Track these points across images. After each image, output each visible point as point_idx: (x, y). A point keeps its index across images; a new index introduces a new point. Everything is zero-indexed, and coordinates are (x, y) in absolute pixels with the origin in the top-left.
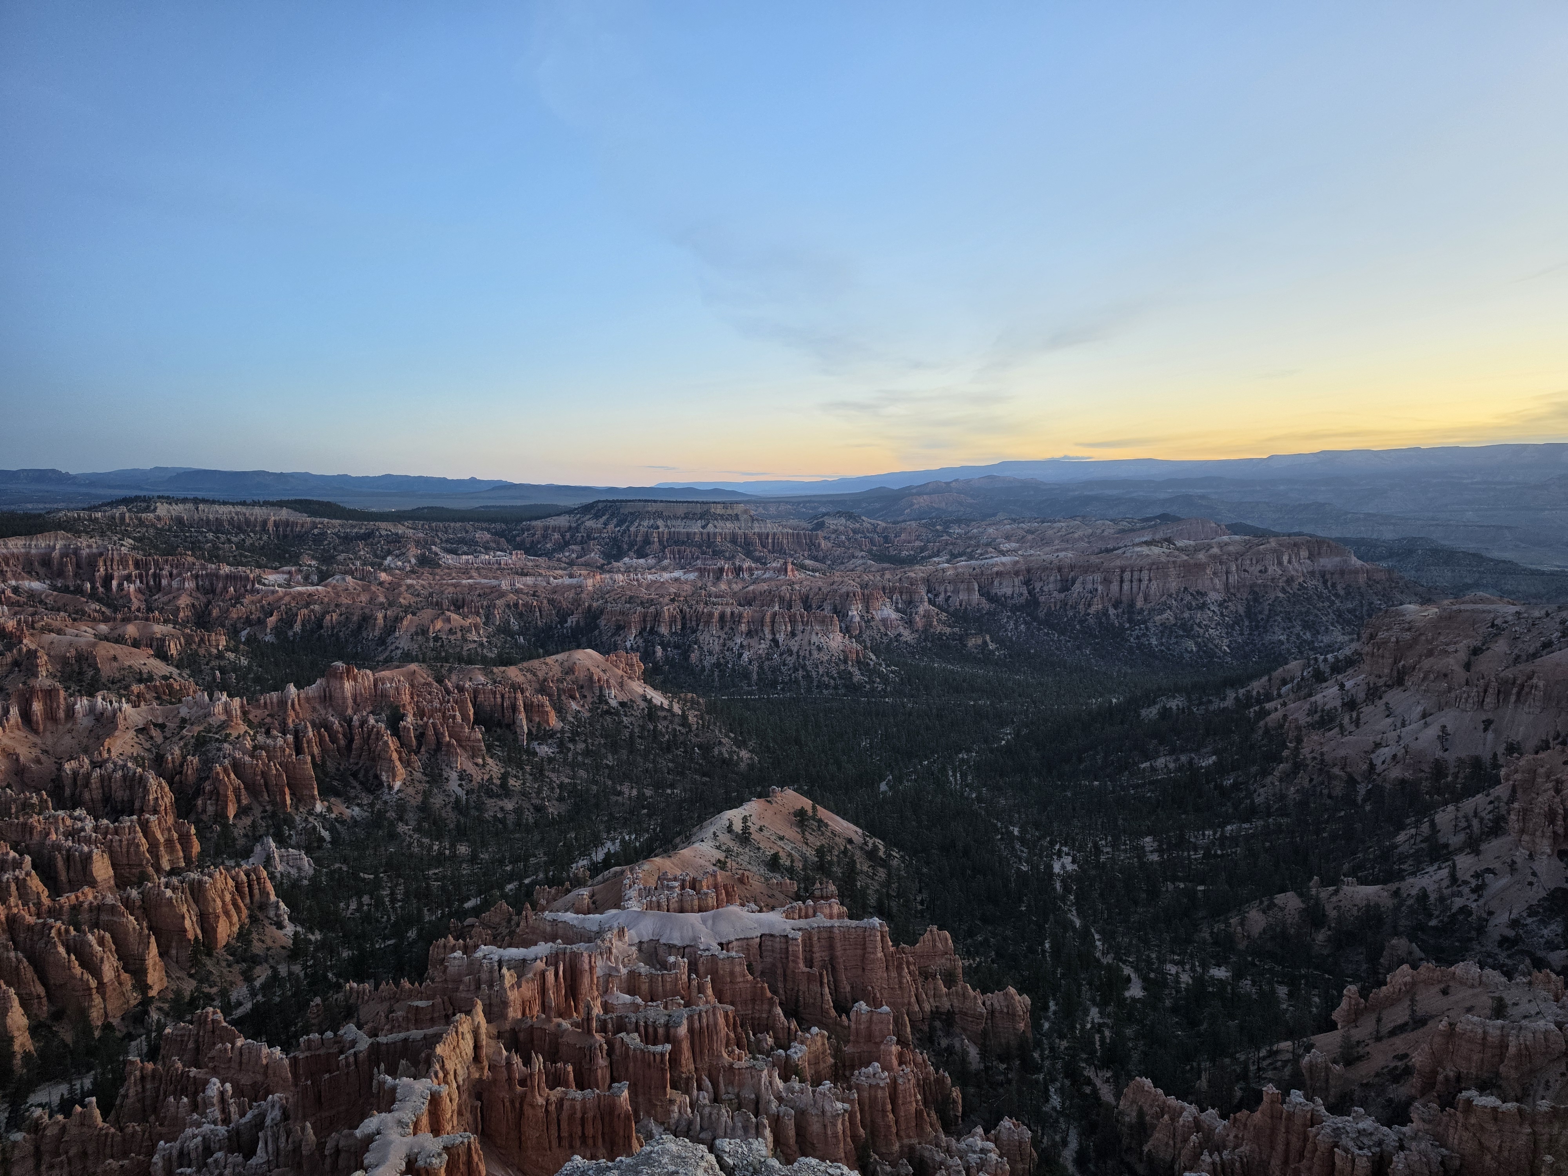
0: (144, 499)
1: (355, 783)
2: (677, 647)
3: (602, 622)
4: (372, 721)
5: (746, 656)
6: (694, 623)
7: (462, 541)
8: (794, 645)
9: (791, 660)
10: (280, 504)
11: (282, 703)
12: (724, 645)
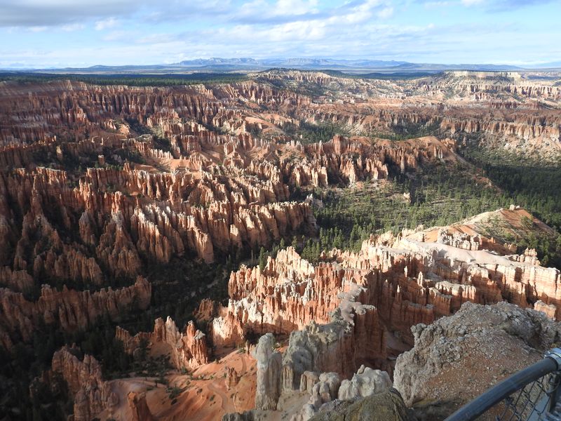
0: (277, 69)
1: (340, 180)
2: (474, 138)
3: (442, 125)
4: (347, 157)
5: (507, 144)
6: (483, 129)
7: (386, 88)
8: (533, 142)
9: (531, 149)
10: (321, 71)
11: (317, 148)
12: (497, 139)
